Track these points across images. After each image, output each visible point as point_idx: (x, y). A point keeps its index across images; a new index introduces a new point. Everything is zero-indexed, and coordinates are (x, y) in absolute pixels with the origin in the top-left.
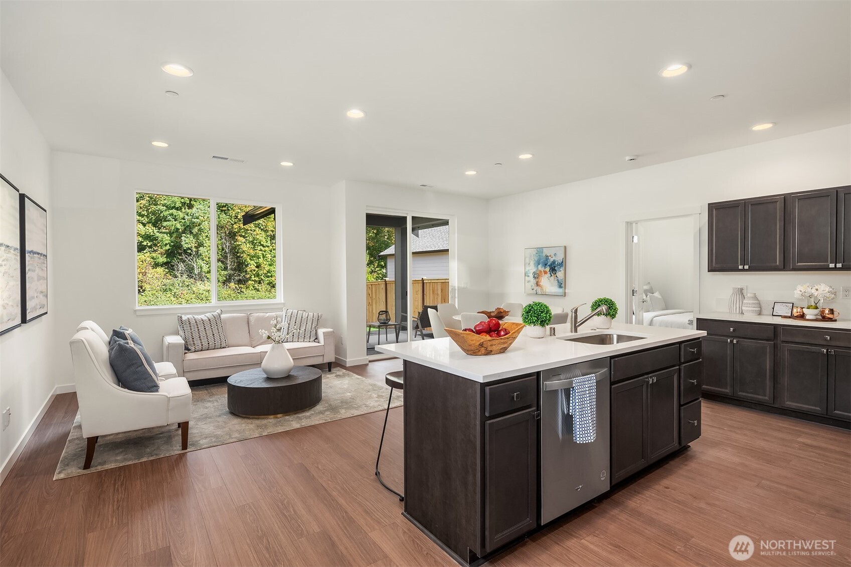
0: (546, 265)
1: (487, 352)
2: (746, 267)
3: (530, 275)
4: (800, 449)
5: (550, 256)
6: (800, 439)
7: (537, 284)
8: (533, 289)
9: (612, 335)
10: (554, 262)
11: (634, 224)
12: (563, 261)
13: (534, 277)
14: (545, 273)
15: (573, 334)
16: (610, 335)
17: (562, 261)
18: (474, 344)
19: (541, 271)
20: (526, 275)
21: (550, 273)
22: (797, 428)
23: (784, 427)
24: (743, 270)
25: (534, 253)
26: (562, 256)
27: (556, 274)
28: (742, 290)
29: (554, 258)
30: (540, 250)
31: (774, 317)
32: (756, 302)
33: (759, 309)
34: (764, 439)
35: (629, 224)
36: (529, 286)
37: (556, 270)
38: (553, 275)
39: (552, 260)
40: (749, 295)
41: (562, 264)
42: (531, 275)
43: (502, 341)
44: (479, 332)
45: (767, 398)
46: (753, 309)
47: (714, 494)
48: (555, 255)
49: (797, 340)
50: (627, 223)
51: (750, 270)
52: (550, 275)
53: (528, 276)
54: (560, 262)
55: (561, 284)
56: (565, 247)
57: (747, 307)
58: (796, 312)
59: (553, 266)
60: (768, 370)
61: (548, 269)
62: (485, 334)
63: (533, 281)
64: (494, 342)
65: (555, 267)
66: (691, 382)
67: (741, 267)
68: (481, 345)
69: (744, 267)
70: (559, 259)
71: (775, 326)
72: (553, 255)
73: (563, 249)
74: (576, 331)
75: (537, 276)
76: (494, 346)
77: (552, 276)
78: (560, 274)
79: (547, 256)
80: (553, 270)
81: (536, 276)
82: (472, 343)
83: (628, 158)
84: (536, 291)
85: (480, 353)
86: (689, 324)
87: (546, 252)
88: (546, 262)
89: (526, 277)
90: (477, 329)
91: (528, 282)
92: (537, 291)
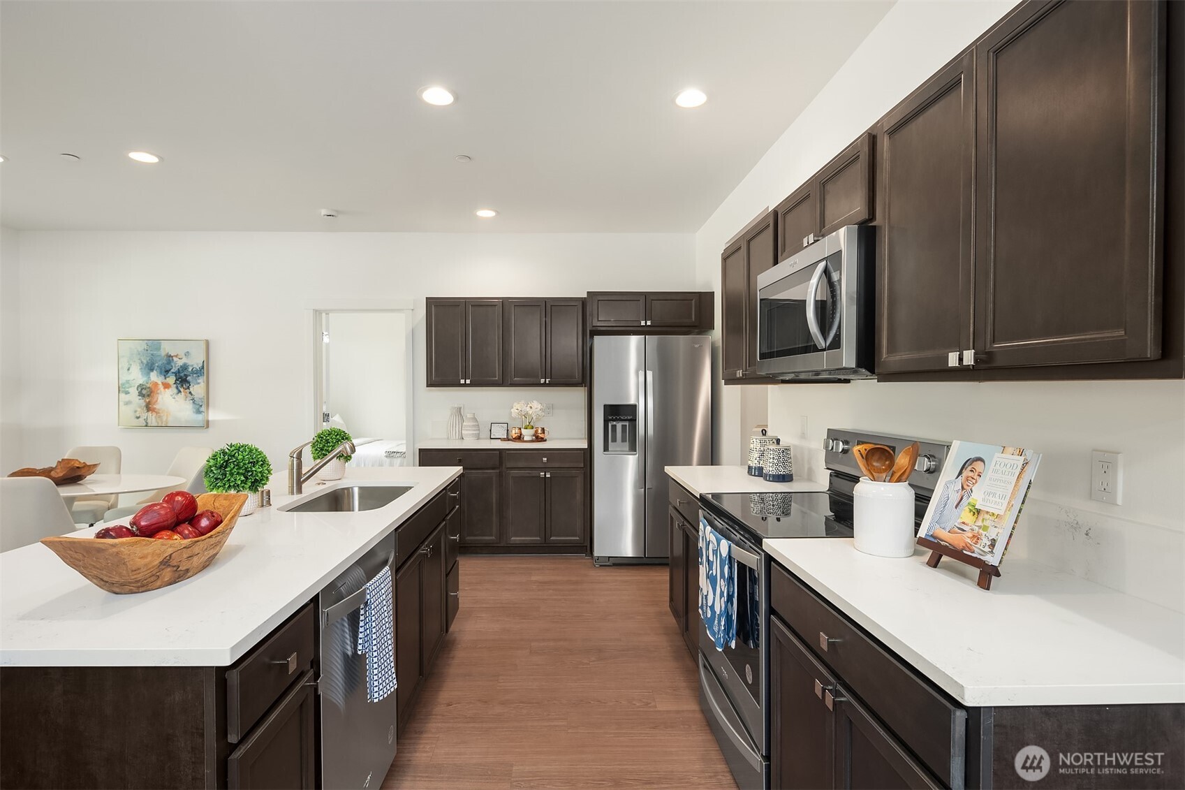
0: (167, 371)
1: (177, 575)
2: (468, 381)
3: (130, 390)
4: (539, 590)
5: (176, 356)
6: (534, 578)
7: (149, 408)
8: (138, 418)
9: (352, 488)
10: (185, 367)
11: (324, 315)
12: (203, 367)
13: (141, 394)
14: (166, 386)
15: (299, 496)
16: (347, 489)
17: (200, 365)
18: (146, 565)
19: (156, 384)
20: (122, 389)
21: (177, 388)
22: (524, 566)
23: (515, 568)
24: (465, 385)
25: (140, 349)
26: (202, 358)
27: (188, 388)
28: (460, 408)
29: (184, 360)
30: (154, 344)
31: (492, 440)
32: (475, 424)
33: (477, 432)
34: (507, 590)
35: (318, 313)
36: (128, 412)
37: (189, 382)
38: (182, 390)
39: (180, 363)
40: (469, 416)
41: (202, 371)
42: (134, 392)
43: (213, 541)
44: (150, 532)
45: (494, 538)
46: (475, 432)
47: (500, 686)
48: (187, 354)
49: (520, 465)
50: (316, 311)
51: (472, 385)
52: (176, 391)
53: (127, 393)
54: (198, 367)
55: (201, 406)
56: (207, 343)
57: (467, 430)
58: (514, 433)
59: (182, 375)
60: (494, 506)
61: (171, 380)
62: (169, 533)
63: (138, 402)
64: (196, 549)
65: (186, 376)
66: (452, 539)
67: (462, 381)
68: (166, 563)
69: (465, 381)
70: (195, 361)
71: (501, 451)
72: (182, 354)
73: (203, 346)
74: (300, 491)
75: (147, 393)
76: (195, 559)
77: (180, 391)
78: (198, 389)
79: (169, 357)
80: (183, 380)
81: (144, 392)
82: (141, 562)
83: (324, 212)
84: (146, 420)
85: (159, 583)
86: (386, 457)
87: (167, 349)
88: (168, 367)
89: (122, 395)
90: (143, 523)
91: (127, 403)
92: (149, 421)
